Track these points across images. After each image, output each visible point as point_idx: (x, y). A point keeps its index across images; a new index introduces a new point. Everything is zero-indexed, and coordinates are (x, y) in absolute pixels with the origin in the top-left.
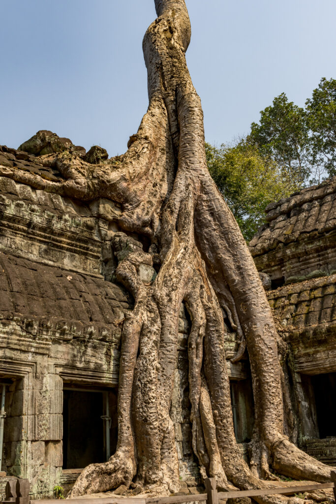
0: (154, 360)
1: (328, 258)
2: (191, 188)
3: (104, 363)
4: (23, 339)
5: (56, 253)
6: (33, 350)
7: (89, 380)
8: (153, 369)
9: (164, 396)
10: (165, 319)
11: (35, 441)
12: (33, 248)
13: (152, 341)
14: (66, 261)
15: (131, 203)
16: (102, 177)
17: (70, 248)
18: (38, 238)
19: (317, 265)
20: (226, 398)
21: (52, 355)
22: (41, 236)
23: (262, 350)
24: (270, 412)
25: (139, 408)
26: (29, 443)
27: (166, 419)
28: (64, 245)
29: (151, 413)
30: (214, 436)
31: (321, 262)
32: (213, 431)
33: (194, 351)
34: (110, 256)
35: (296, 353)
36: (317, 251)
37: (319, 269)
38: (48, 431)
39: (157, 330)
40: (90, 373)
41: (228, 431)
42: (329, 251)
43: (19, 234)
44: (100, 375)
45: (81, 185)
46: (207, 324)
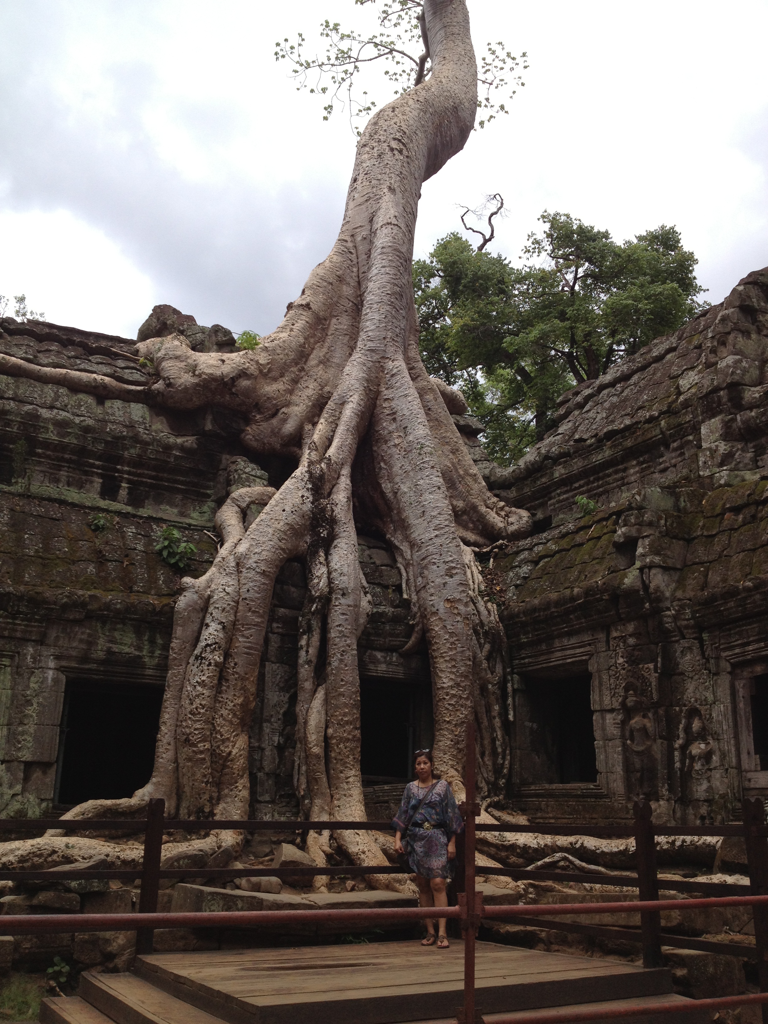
0: (213, 651)
3: (145, 654)
7: (116, 678)
11: (8, 761)
12: (89, 486)
13: (216, 622)
15: (261, 410)
17: (156, 484)
21: (49, 642)
22: (101, 468)
24: (443, 736)
38: (32, 749)
40: (119, 669)
43: (64, 466)
44: (136, 672)
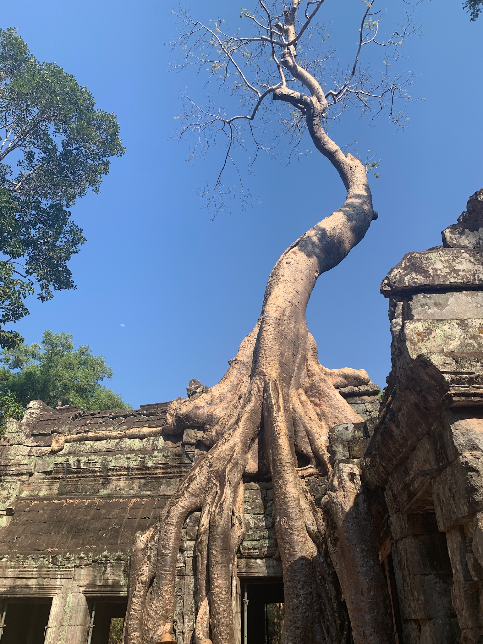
3: (121, 579)
4: (51, 569)
5: (153, 483)
6: (59, 576)
7: (107, 595)
12: (134, 485)
14: (162, 488)
15: (209, 423)
18: (136, 476)
21: (76, 578)
22: (139, 474)
28: (159, 476)
40: (109, 589)
44: (117, 590)
46: (209, 531)
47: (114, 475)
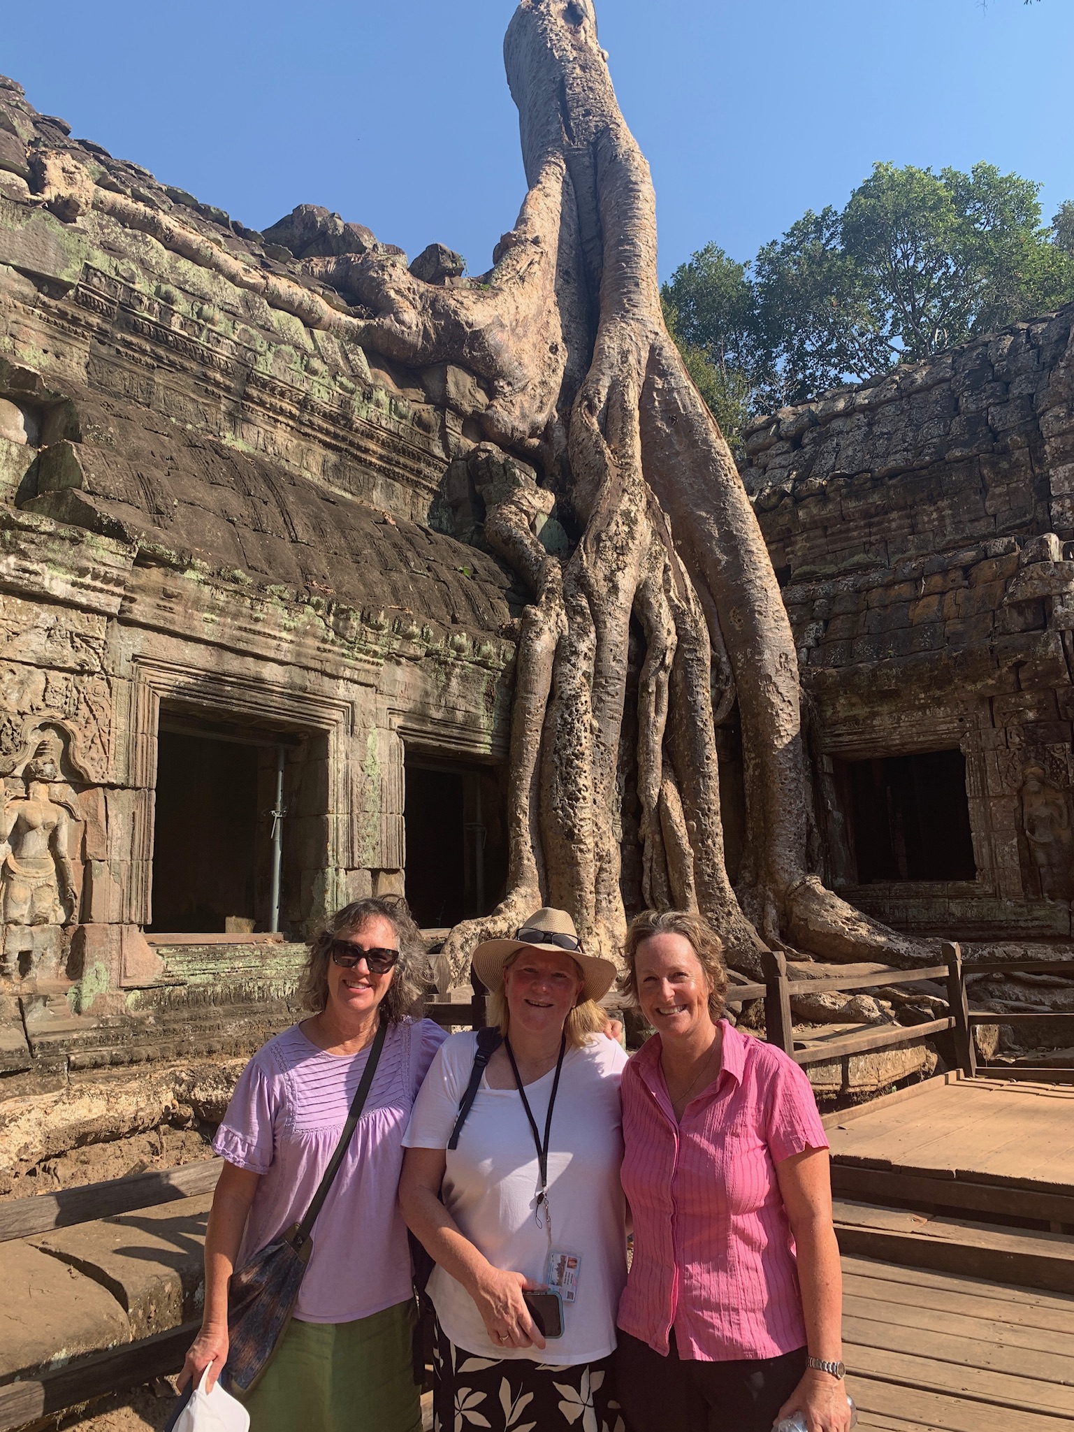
0: (586, 712)
1: (889, 530)
2: (632, 359)
3: (481, 713)
4: (327, 646)
5: (358, 474)
6: (348, 673)
7: (453, 746)
8: (586, 731)
9: (602, 786)
10: (606, 627)
11: (354, 869)
13: (580, 673)
14: (377, 495)
15: (510, 379)
16: (455, 313)
17: (385, 468)
19: (865, 543)
20: (712, 797)
21: (384, 688)
22: (328, 433)
23: (772, 705)
24: (784, 829)
25: (555, 809)
26: (342, 871)
27: (605, 832)
28: (374, 460)
29: (581, 820)
30: (691, 871)
31: (873, 538)
32: (690, 861)
33: (653, 698)
34: (465, 493)
35: (829, 714)
36: (866, 515)
37: (867, 552)
38: (378, 848)
39: (590, 649)
40: (455, 732)
41: (714, 863)
42: (894, 515)
43: (281, 423)
44: (473, 738)
45: (410, 328)
46: (678, 646)
47: (262, 403)
